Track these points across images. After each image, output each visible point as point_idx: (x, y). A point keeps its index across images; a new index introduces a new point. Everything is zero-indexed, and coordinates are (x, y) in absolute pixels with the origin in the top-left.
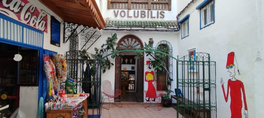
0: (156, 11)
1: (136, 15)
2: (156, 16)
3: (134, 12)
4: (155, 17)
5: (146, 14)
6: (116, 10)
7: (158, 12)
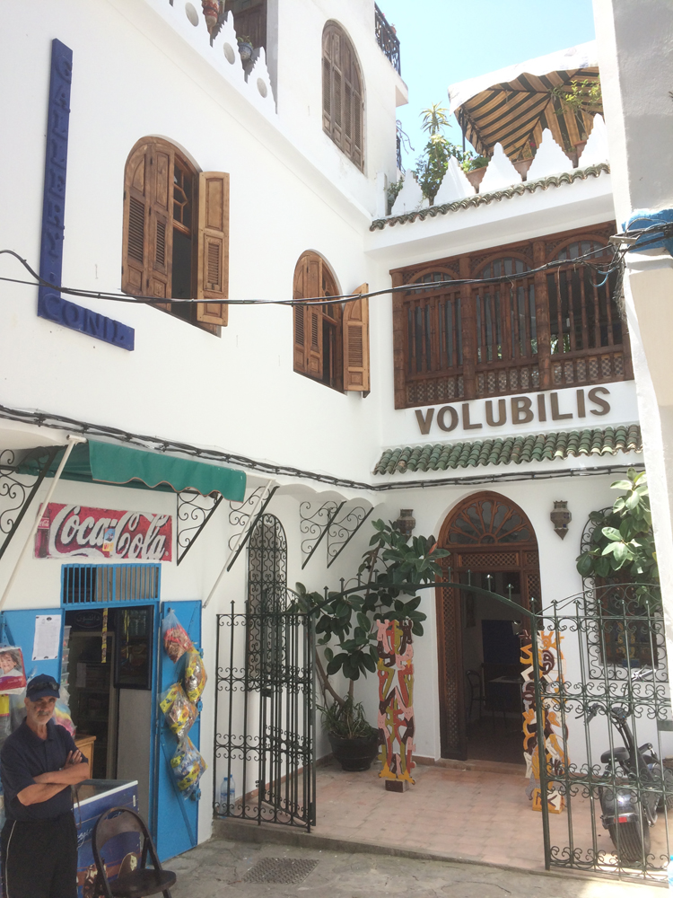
0: (573, 391)
1: (496, 418)
2: (572, 409)
3: (489, 405)
4: (569, 416)
5: (534, 408)
6: (424, 409)
7: (580, 394)
